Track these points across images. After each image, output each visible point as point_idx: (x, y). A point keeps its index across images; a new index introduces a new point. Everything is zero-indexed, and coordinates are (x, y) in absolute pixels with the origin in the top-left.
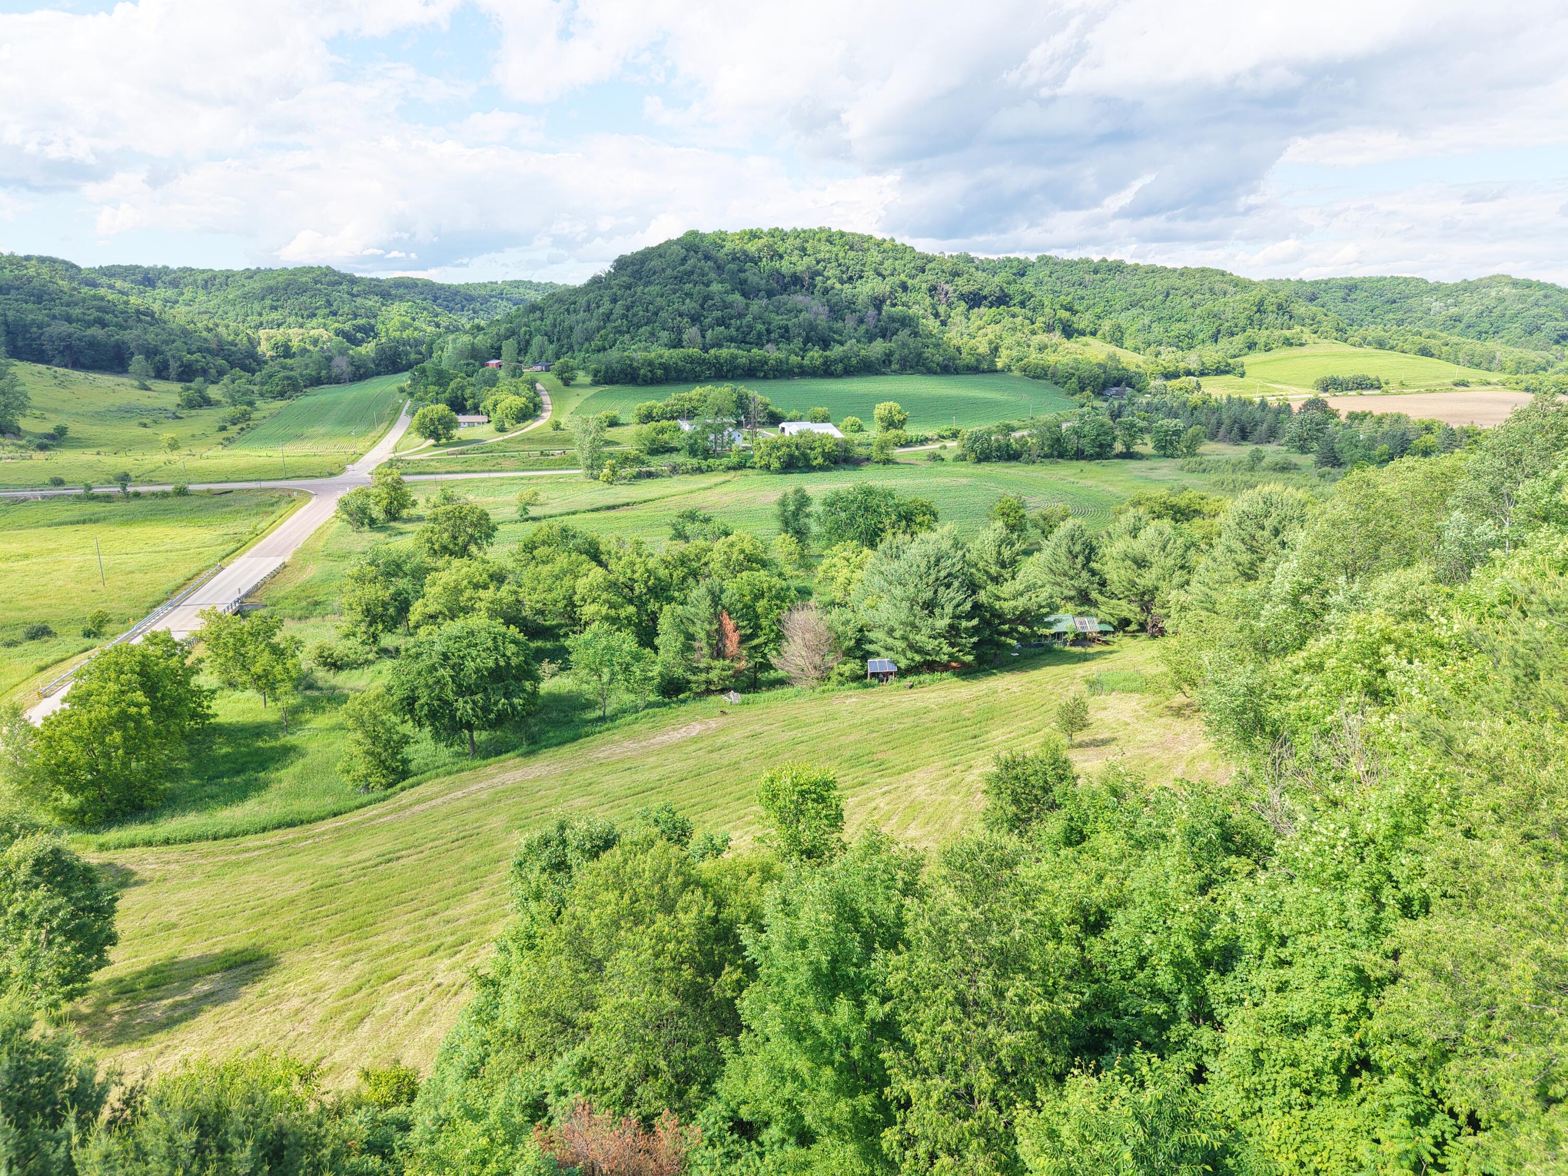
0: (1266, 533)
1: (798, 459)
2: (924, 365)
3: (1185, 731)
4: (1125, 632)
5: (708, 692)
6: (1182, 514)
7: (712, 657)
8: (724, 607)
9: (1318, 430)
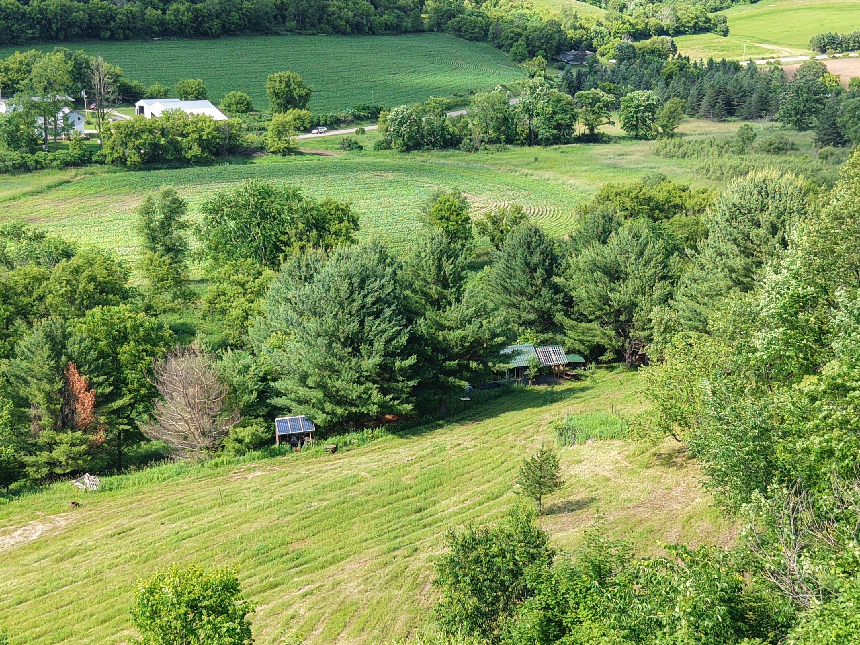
0: (762, 231)
1: (164, 148)
2: (328, 22)
3: (678, 484)
4: (598, 362)
5: (52, 477)
6: (661, 211)
7: (56, 429)
8: (70, 358)
9: (817, 101)
